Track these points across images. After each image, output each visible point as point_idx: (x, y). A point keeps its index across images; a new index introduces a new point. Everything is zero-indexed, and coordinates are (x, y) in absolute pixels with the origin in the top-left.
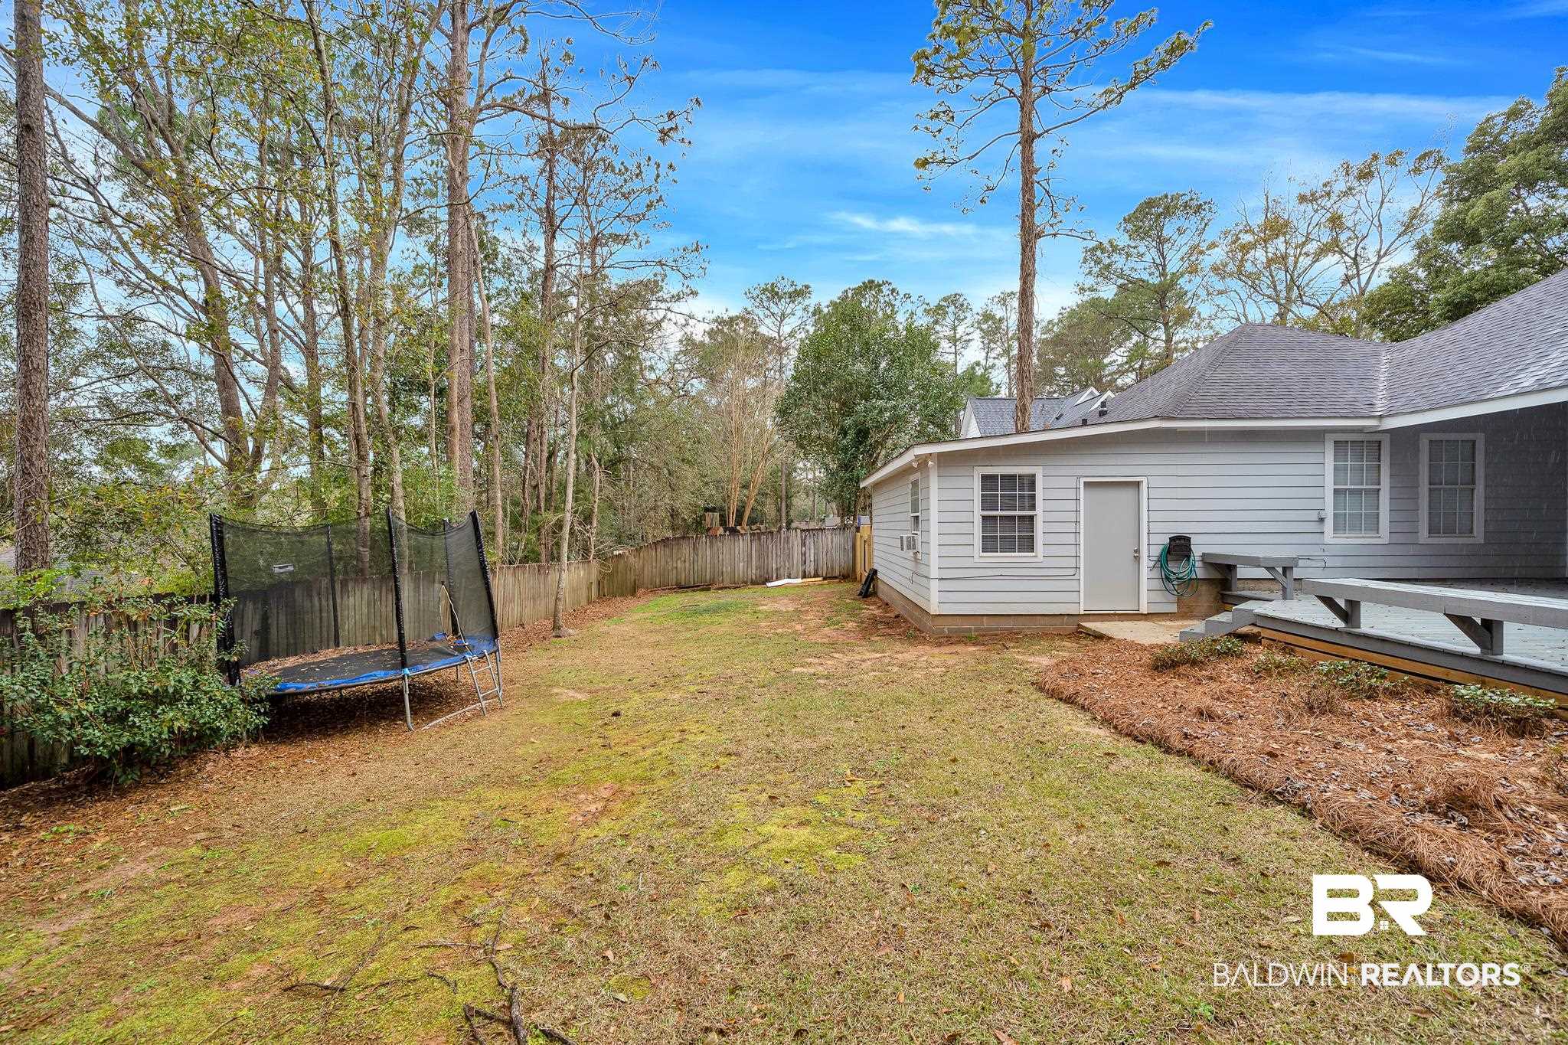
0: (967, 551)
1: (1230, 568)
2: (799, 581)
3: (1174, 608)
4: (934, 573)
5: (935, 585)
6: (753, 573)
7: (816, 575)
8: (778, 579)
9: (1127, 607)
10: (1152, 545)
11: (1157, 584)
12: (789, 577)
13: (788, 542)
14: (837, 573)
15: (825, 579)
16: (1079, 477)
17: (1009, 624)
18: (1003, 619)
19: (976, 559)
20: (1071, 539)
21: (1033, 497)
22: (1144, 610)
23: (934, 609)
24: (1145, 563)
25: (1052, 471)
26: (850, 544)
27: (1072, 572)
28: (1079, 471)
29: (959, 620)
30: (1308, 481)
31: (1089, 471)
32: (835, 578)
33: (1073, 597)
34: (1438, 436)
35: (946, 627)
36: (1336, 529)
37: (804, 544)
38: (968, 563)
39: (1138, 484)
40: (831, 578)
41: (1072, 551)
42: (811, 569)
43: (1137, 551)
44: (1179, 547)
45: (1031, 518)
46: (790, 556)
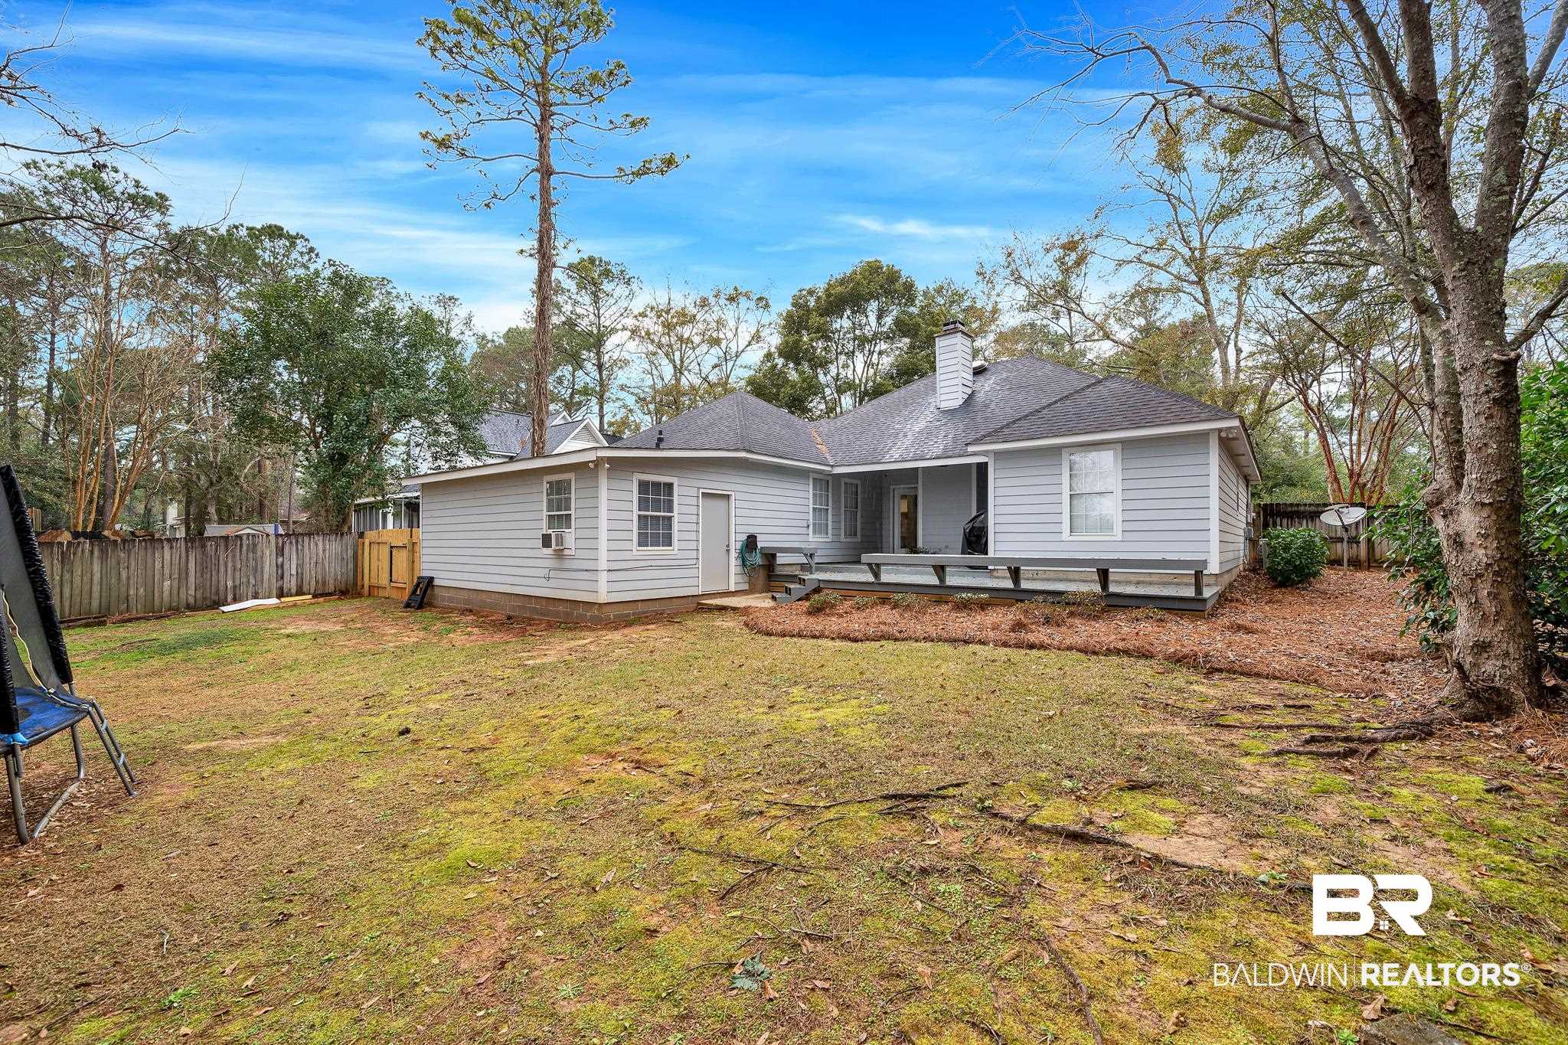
0: (626, 545)
1: (774, 556)
2: (274, 601)
3: (746, 587)
4: (603, 565)
5: (603, 577)
6: (190, 593)
7: (300, 593)
8: (235, 600)
9: (722, 588)
10: (736, 543)
11: (739, 569)
12: (256, 597)
13: (254, 551)
14: (331, 589)
15: (315, 596)
16: (699, 488)
17: (657, 607)
18: (650, 603)
19: (635, 552)
20: (693, 536)
21: (671, 502)
22: (732, 588)
23: (603, 598)
24: (733, 554)
25: (686, 482)
26: (350, 553)
27: (694, 562)
28: (700, 484)
29: (621, 606)
30: (799, 501)
31: (706, 484)
32: (330, 594)
33: (694, 582)
34: (848, 480)
35: (612, 613)
36: (814, 532)
37: (280, 551)
38: (627, 555)
39: (728, 497)
40: (322, 595)
41: (693, 545)
42: (291, 584)
43: (728, 546)
44: (751, 542)
45: (670, 518)
46: (257, 571)
